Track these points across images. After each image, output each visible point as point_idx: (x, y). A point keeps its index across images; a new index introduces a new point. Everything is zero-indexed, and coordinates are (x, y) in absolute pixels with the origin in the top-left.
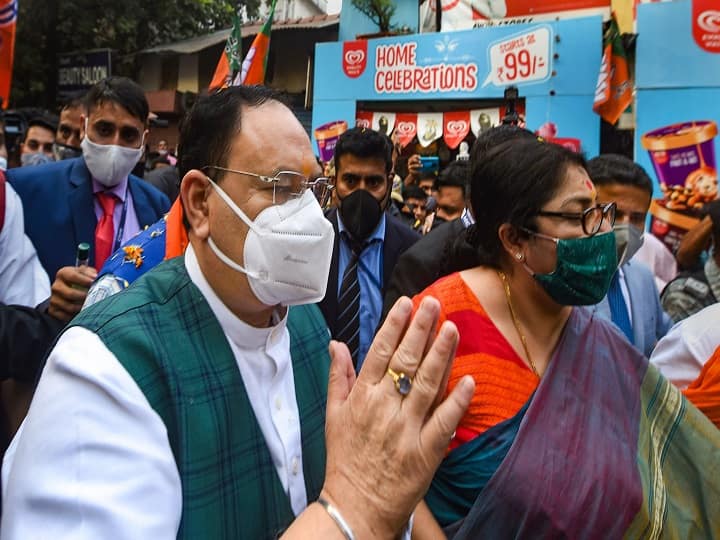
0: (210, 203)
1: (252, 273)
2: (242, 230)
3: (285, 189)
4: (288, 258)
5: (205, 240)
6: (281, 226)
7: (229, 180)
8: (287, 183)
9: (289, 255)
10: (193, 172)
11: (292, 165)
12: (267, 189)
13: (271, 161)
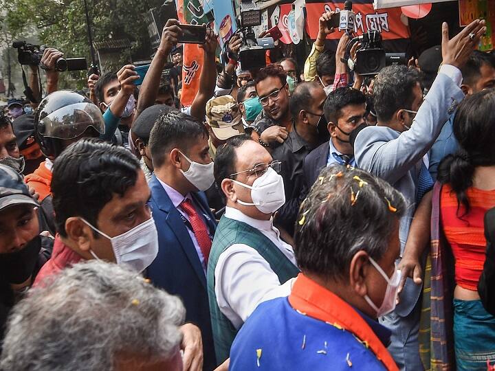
0: (234, 188)
1: (257, 204)
2: (249, 191)
3: (260, 171)
4: (268, 193)
5: (236, 202)
6: (262, 184)
7: (239, 177)
8: (260, 169)
9: (268, 192)
10: (225, 180)
11: (259, 161)
12: (253, 174)
13: (251, 164)
